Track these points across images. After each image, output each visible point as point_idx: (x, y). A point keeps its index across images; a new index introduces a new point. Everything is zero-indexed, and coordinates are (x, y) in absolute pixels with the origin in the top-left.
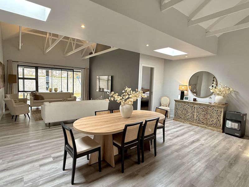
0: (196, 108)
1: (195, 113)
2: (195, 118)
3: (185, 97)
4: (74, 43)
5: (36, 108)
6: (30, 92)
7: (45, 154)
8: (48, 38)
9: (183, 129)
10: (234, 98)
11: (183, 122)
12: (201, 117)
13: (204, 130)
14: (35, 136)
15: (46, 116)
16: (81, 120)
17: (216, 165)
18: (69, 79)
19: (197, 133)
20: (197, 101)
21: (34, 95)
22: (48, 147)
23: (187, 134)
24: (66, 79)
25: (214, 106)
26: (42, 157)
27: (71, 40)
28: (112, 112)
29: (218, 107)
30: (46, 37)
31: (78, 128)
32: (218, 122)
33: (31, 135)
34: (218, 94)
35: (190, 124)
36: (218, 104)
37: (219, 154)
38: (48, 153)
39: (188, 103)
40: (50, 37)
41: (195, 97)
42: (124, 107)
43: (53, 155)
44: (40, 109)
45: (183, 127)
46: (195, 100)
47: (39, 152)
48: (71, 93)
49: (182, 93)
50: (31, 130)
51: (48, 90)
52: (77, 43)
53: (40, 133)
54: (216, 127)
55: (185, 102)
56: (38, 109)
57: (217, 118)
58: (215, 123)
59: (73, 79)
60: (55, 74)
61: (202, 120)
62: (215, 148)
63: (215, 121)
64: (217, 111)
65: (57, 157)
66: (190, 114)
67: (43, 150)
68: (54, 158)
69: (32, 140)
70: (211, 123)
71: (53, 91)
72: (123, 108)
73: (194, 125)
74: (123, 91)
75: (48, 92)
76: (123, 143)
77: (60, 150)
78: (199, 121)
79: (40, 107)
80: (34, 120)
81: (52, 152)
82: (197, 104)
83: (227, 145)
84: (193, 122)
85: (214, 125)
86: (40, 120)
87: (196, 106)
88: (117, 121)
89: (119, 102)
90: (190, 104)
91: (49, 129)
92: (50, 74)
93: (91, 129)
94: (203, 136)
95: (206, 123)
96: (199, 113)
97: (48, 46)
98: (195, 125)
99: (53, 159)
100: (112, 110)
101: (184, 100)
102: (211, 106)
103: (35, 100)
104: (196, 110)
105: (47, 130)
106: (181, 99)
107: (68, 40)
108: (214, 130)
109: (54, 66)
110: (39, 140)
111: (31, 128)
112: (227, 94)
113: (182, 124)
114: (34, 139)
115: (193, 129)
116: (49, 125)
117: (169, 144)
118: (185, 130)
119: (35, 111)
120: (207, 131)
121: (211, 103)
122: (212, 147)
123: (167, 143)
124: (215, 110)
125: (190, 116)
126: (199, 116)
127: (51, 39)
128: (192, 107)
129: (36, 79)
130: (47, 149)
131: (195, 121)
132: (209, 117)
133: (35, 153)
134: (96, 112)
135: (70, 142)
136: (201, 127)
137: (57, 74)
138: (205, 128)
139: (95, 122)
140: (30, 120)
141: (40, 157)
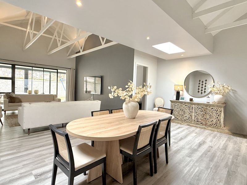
0: (194, 108)
1: (193, 114)
2: (193, 118)
3: (180, 97)
4: (59, 40)
5: (11, 112)
6: (5, 94)
7: (22, 171)
8: (29, 32)
9: (183, 130)
10: (233, 97)
11: (180, 124)
12: (200, 117)
13: (204, 131)
14: (10, 146)
15: (25, 121)
16: (75, 122)
17: (237, 169)
18: (51, 81)
19: (199, 134)
20: (193, 101)
21: (9, 97)
22: (27, 160)
23: (190, 136)
24: (48, 81)
25: (213, 106)
26: (19, 175)
27: (56, 36)
28: (112, 113)
29: (217, 106)
30: (26, 31)
31: (74, 132)
32: (218, 122)
33: (4, 145)
34: (217, 93)
35: (189, 125)
36: (218, 104)
37: (233, 157)
38: (28, 169)
39: (185, 103)
40: (31, 31)
41: (192, 98)
42: (129, 104)
43: (34, 172)
44: (17, 113)
45: (182, 129)
46: (191, 100)
47: (14, 168)
48: (55, 95)
49: (178, 93)
50: (4, 139)
51: (26, 92)
52: (63, 40)
53: (16, 142)
54: (216, 127)
55: (181, 103)
56: (13, 113)
57: (217, 118)
58: (215, 123)
59: (56, 82)
60: (36, 76)
61: (201, 120)
62: (225, 150)
63: (215, 121)
64: (216, 111)
65: (41, 175)
66: (187, 115)
67: (21, 164)
68: (36, 176)
69: (5, 151)
70: (211, 123)
71: (33, 93)
72: (128, 106)
73: (192, 126)
74: (127, 86)
75: (27, 94)
76: (135, 149)
77: (45, 163)
78: (197, 121)
79: (16, 112)
80: (8, 126)
81: (34, 167)
82: (195, 104)
83: (235, 146)
84: (191, 123)
85: (214, 125)
86: (16, 126)
87: (194, 106)
88: (121, 122)
89: (124, 99)
90: (187, 104)
91: (28, 136)
92: (30, 76)
93: (93, 133)
94: (206, 137)
95: (205, 124)
96: (198, 113)
97: (29, 40)
98: (194, 127)
99: (36, 178)
100: (112, 111)
101: (180, 100)
102: (210, 106)
103: (10, 102)
104: (193, 110)
105: (25, 138)
106: (176, 100)
107: (53, 36)
108: (214, 131)
109: (35, 64)
110: (15, 151)
111: (4, 136)
112: (225, 92)
113: (179, 125)
114: (8, 151)
115: (194, 131)
116: (29, 132)
117: (177, 148)
118: (185, 132)
119: (10, 116)
120: (208, 132)
121: (209, 103)
122: (222, 149)
123: (174, 147)
124: (214, 110)
125: (188, 116)
126: (197, 116)
127: (32, 34)
128: (190, 107)
129: (13, 79)
130: (25, 163)
131: (193, 122)
132: (208, 117)
133: (8, 170)
134: (92, 112)
135: (64, 152)
136: (200, 128)
137: (38, 77)
138: (205, 128)
139: (95, 123)
140: (2, 126)
141: (15, 176)
